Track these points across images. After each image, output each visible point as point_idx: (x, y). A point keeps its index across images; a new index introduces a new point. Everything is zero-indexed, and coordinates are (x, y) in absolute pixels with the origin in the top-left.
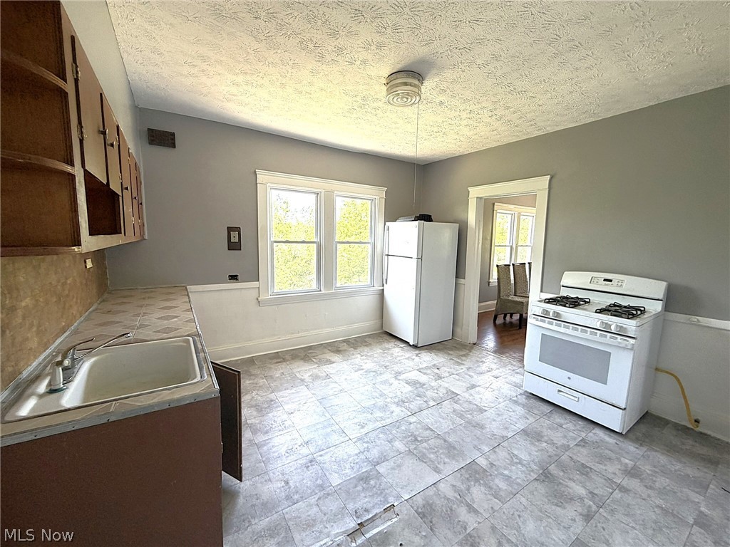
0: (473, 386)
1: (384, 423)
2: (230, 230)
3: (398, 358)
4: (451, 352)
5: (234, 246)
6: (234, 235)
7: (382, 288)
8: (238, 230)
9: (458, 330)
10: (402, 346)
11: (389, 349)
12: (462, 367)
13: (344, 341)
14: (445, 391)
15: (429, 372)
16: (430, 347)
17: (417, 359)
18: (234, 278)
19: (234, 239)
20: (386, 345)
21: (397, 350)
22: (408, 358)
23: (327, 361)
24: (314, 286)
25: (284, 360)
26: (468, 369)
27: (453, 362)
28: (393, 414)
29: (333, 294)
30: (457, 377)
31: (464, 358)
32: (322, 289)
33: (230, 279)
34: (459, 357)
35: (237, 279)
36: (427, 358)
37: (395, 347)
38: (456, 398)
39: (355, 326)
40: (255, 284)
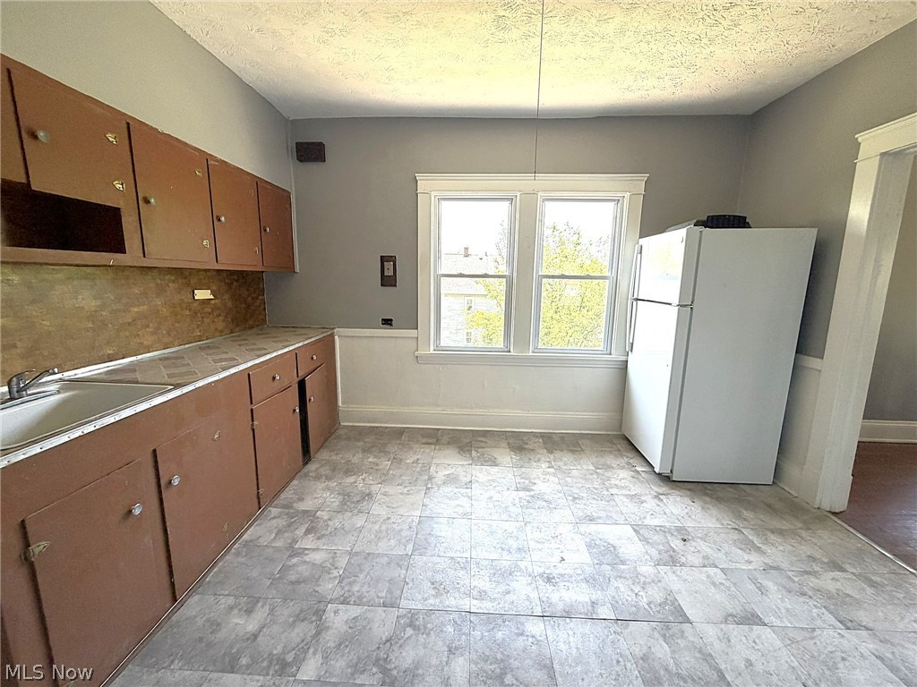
0: (751, 619)
1: (475, 606)
2: (383, 259)
3: (613, 491)
4: (746, 514)
5: (388, 281)
6: (388, 265)
7: (623, 358)
8: (392, 259)
9: (792, 471)
10: (639, 469)
11: (610, 467)
12: (754, 557)
13: (542, 435)
14: (659, 597)
15: (656, 538)
16: (702, 489)
17: (651, 503)
18: (387, 322)
19: (389, 272)
20: (610, 460)
21: (624, 474)
22: (632, 497)
23: (490, 460)
24: (499, 342)
25: (438, 442)
26: (768, 568)
27: (736, 536)
28: (508, 597)
29: (529, 358)
30: (719, 578)
31: (772, 537)
32: (512, 350)
33: (383, 324)
34: (762, 530)
35: (391, 325)
36: (678, 509)
37: (623, 468)
38: (675, 628)
39: (568, 415)
40: (413, 333)
